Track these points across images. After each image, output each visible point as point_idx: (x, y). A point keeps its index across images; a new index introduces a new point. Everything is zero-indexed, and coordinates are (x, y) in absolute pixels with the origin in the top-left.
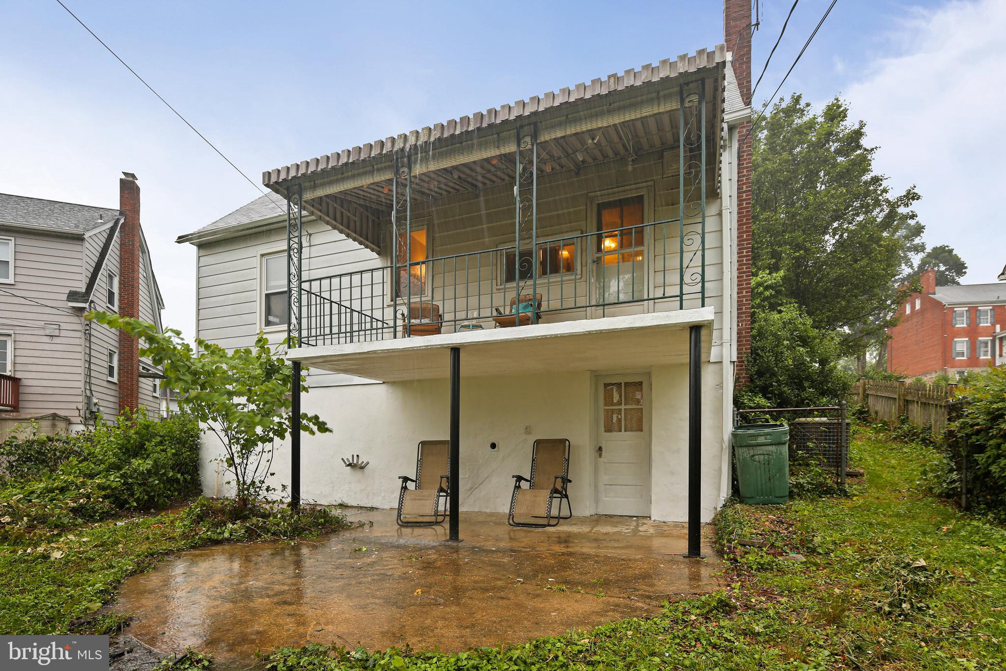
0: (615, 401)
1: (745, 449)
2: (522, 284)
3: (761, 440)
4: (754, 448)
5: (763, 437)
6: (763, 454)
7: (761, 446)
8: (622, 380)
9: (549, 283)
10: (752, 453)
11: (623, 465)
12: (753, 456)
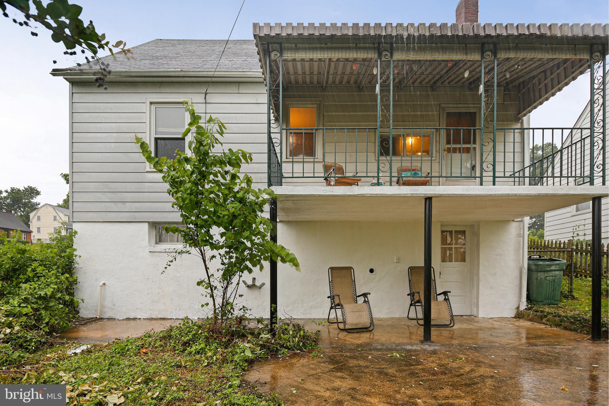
0: (448, 242)
1: (542, 273)
2: (394, 158)
3: (553, 268)
4: (548, 272)
5: (554, 266)
6: (552, 276)
7: (552, 271)
8: (454, 229)
9: (402, 160)
10: (546, 275)
11: (453, 283)
12: (546, 277)
